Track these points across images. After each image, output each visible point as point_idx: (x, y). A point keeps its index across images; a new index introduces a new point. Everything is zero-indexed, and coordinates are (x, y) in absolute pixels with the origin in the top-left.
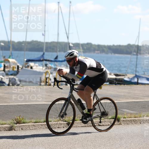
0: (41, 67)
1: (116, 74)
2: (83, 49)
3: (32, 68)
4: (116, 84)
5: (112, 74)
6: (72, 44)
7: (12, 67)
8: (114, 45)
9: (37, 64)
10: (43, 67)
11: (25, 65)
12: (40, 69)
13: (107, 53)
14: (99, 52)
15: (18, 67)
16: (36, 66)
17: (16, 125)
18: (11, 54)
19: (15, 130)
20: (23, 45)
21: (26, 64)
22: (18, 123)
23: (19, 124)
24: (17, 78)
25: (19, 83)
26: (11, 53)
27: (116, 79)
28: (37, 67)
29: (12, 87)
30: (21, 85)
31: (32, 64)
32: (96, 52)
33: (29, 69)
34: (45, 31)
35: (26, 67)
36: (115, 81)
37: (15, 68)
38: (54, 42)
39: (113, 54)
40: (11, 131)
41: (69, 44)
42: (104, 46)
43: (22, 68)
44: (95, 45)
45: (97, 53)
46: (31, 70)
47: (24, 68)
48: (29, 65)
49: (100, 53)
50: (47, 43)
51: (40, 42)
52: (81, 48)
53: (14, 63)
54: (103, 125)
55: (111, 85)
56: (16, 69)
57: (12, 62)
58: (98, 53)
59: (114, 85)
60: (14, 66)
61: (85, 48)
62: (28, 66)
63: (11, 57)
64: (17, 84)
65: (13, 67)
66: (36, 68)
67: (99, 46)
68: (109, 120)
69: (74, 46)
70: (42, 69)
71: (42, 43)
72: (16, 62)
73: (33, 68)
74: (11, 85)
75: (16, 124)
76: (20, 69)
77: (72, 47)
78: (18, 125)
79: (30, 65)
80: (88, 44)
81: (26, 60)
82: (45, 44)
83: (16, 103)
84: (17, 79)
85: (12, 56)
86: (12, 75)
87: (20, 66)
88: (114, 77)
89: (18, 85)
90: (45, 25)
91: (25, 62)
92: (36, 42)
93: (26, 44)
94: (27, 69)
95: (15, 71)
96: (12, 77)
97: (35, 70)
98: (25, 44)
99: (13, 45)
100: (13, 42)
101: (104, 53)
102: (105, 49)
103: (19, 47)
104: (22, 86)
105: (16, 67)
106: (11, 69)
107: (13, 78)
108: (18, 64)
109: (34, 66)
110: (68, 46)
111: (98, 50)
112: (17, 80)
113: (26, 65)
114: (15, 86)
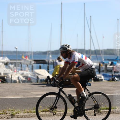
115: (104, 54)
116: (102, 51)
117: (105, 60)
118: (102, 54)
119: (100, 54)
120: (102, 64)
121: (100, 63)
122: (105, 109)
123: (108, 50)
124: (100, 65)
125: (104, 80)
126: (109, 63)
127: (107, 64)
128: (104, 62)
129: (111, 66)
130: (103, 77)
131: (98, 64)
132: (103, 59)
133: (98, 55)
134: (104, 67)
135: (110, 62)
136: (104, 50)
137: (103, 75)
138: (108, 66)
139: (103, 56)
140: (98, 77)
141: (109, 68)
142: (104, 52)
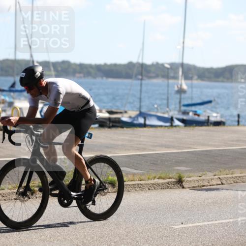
1: (110, 110)
2: (56, 70)
4: (110, 127)
5: (104, 111)
6: (38, 62)
8: (105, 65)
13: (95, 77)
14: (82, 75)
27: (109, 119)
32: (77, 75)
36: (108, 122)
38: (7, 60)
39: (105, 78)
41: (33, 62)
42: (91, 66)
44: (75, 64)
49: (84, 77)
52: (52, 69)
58: (81, 77)
59: (106, 129)
61: (59, 69)
67: (81, 66)
80: (64, 62)
88: (107, 115)
101: (90, 77)
102: (91, 70)
111: (80, 73)
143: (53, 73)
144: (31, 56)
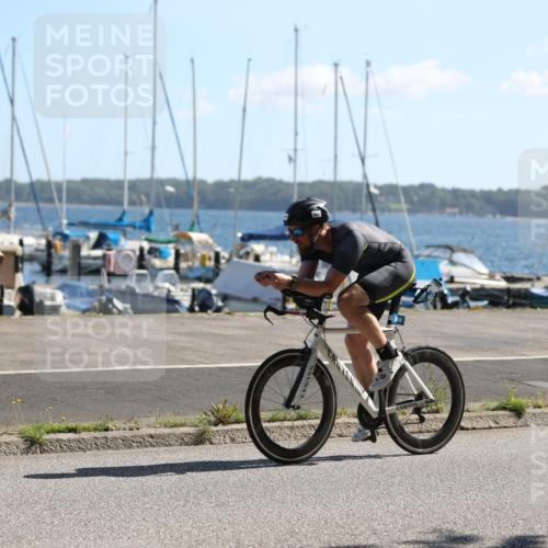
0: (287, 258)
1: (509, 275)
2: (409, 201)
3: (257, 258)
4: (508, 307)
5: (498, 277)
6: (376, 187)
7: (199, 255)
8: (500, 190)
9: (273, 249)
10: (291, 256)
11: (239, 250)
12: (283, 262)
13: (480, 214)
14: (456, 210)
15: (217, 255)
16: (272, 254)
17: (214, 428)
18: (195, 219)
19: (211, 443)
20: (232, 190)
21: (242, 247)
22: (221, 421)
23: (224, 424)
24: (214, 288)
25: (220, 304)
26: (197, 217)
27: (508, 291)
28: (274, 258)
29: (200, 315)
30: (226, 310)
31: (258, 247)
32: (448, 210)
33: (251, 261)
34: (295, 150)
35: (241, 257)
36: (506, 298)
37: (210, 259)
38: (321, 183)
39: (498, 216)
40: (200, 446)
41: (368, 186)
42: (473, 194)
43: (229, 260)
44: (444, 190)
45: (449, 214)
46: (257, 264)
47: (235, 259)
48: (248, 249)
49: (461, 213)
50: (301, 185)
51: (281, 182)
52: (402, 199)
53: (206, 245)
54: (474, 429)
55: (495, 309)
56: (211, 264)
57: (200, 242)
58: (454, 214)
59: (504, 310)
60: (205, 252)
61: (416, 198)
62: (248, 254)
63: (196, 227)
64: (214, 308)
65: (203, 257)
66: (271, 260)
67: (456, 193)
68: (491, 413)
69: (381, 195)
70: (290, 262)
71: (288, 185)
72: (211, 241)
73: (262, 258)
74: (197, 308)
75: (216, 425)
76: (223, 261)
77: (375, 195)
78: (220, 427)
79: (253, 250)
80: (423, 186)
81: (240, 235)
82: (296, 189)
83: (212, 363)
84: (214, 292)
85: (199, 223)
86: (199, 279)
87: (224, 254)
88: (503, 284)
89: (218, 310)
90: (296, 134)
91: (239, 241)
92: (271, 182)
93: (241, 190)
94: (243, 261)
95: (208, 269)
96: (200, 285)
97: (268, 264)
98: (237, 189)
99: (202, 194)
100: (203, 183)
101: (471, 215)
102: (474, 201)
103: (219, 197)
104: (229, 314)
105: (212, 255)
106: (197, 264)
107: (203, 290)
108: (218, 249)
109: (263, 254)
110: (365, 192)
111: (453, 206)
112: (217, 295)
113: (242, 252)
114: (209, 311)
115: (69, 201)
116: (59, 186)
117: (70, 225)
118: (60, 200)
119: (51, 200)
120: (58, 242)
121: (50, 238)
122: (60, 432)
123: (85, 181)
124: (50, 245)
125: (63, 309)
126: (88, 238)
127: (81, 240)
128: (67, 232)
129: (99, 253)
130: (60, 298)
131: (43, 242)
132: (65, 222)
133: (42, 205)
134: (66, 253)
135: (94, 235)
136: (69, 182)
137: (62, 288)
138: (85, 252)
139: (65, 206)
140: (41, 294)
141: (89, 257)
142: (68, 190)
143: (404, 206)
144: (365, 176)
